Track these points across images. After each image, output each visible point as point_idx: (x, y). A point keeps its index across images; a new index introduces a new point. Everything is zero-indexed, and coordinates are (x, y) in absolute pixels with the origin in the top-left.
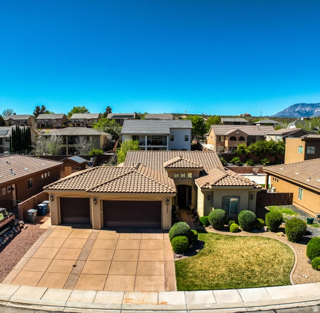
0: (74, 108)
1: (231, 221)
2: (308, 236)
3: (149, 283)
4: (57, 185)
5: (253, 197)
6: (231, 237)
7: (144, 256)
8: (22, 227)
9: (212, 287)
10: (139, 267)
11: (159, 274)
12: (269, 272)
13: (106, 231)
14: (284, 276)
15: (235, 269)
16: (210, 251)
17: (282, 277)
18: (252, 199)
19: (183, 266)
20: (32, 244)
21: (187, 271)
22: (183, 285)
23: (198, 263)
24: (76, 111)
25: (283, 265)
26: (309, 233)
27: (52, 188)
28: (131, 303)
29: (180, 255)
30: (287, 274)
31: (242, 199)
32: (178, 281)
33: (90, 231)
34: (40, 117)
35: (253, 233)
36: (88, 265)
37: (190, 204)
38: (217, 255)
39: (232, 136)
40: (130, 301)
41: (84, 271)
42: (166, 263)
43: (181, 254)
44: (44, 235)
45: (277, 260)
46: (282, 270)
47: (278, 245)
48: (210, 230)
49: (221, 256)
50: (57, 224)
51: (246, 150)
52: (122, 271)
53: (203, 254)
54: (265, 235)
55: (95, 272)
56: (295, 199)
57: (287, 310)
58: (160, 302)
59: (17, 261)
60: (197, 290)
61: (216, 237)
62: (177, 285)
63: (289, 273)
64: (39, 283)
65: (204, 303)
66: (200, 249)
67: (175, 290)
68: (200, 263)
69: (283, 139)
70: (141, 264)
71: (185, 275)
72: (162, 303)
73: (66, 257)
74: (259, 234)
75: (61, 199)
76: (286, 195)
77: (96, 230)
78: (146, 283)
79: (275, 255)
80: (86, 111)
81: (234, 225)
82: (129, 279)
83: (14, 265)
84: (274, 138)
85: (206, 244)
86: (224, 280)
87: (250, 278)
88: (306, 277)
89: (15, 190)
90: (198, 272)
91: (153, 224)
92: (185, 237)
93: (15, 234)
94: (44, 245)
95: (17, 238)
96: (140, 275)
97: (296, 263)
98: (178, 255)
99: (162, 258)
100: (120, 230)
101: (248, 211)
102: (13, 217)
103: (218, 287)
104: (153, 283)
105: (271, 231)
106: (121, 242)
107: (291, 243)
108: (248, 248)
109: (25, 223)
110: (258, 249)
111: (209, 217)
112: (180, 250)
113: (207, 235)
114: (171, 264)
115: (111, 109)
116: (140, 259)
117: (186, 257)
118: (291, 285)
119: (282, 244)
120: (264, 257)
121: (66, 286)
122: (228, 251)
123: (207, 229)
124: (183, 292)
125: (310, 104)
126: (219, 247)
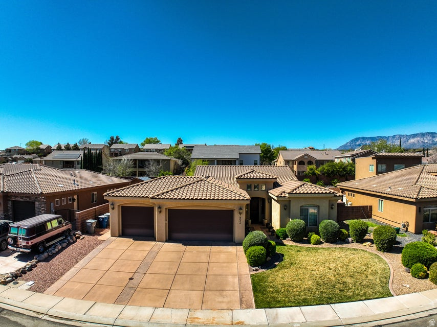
0: (147, 138)
1: (310, 234)
2: (398, 245)
3: (220, 299)
4: (119, 192)
5: (333, 207)
6: (313, 249)
7: (215, 270)
8: (78, 238)
9: (299, 303)
10: (208, 281)
11: (232, 289)
12: (364, 283)
13: (171, 244)
14: (383, 287)
15: (324, 282)
16: (292, 263)
17: (381, 289)
18: (332, 208)
19: (261, 280)
20: (86, 254)
21: (266, 286)
22: (262, 301)
23: (278, 277)
24: (149, 141)
25: (379, 275)
26: (399, 243)
27: (114, 194)
28: (198, 323)
29: (257, 268)
30: (385, 285)
31: (322, 209)
32: (256, 297)
33: (153, 243)
34: (114, 146)
35: (337, 244)
36: (148, 278)
37: (264, 218)
38: (300, 267)
39: (301, 160)
40: (196, 320)
41: (142, 285)
42: (240, 276)
43: (258, 266)
44: (101, 246)
45: (370, 271)
46: (378, 280)
47: (367, 255)
48: (288, 242)
49: (305, 269)
50: (118, 235)
51: (316, 171)
52: (187, 286)
53: (283, 267)
54: (350, 246)
55: (154, 286)
56: (375, 212)
57: (395, 324)
58: (235, 322)
59: (66, 271)
60: (280, 307)
61: (296, 249)
62: (256, 301)
63: (387, 283)
64: (86, 296)
65: (291, 322)
66: (280, 262)
67: (253, 308)
68: (281, 276)
69: (351, 160)
70: (210, 278)
71: (264, 290)
72: (238, 323)
73: (123, 269)
74: (344, 246)
75: (123, 207)
76: (364, 208)
77: (159, 243)
78: (217, 300)
79: (366, 265)
80: (158, 142)
81: (314, 237)
82: (196, 295)
83: (62, 275)
84: (343, 160)
85: (286, 257)
86: (312, 295)
87: (343, 291)
88: (408, 286)
89: (76, 201)
90: (279, 286)
91: (224, 236)
92: (262, 247)
93: (69, 244)
94: (100, 255)
95: (70, 248)
96: (210, 290)
97: (392, 272)
98: (254, 268)
99: (236, 271)
100: (186, 242)
101: (330, 221)
102: (70, 226)
103: (305, 303)
104: (225, 300)
105: (356, 242)
106: (187, 254)
107: (381, 253)
108: (334, 259)
109: (83, 234)
110: (346, 259)
111: (287, 229)
112: (256, 262)
113: (286, 247)
114: (246, 277)
115: (182, 141)
116: (210, 273)
117: (264, 270)
118: (393, 296)
119: (372, 254)
120: (354, 267)
121: (117, 301)
122: (313, 263)
123: (285, 242)
124: (263, 309)
125: (371, 138)
126: (300, 259)
